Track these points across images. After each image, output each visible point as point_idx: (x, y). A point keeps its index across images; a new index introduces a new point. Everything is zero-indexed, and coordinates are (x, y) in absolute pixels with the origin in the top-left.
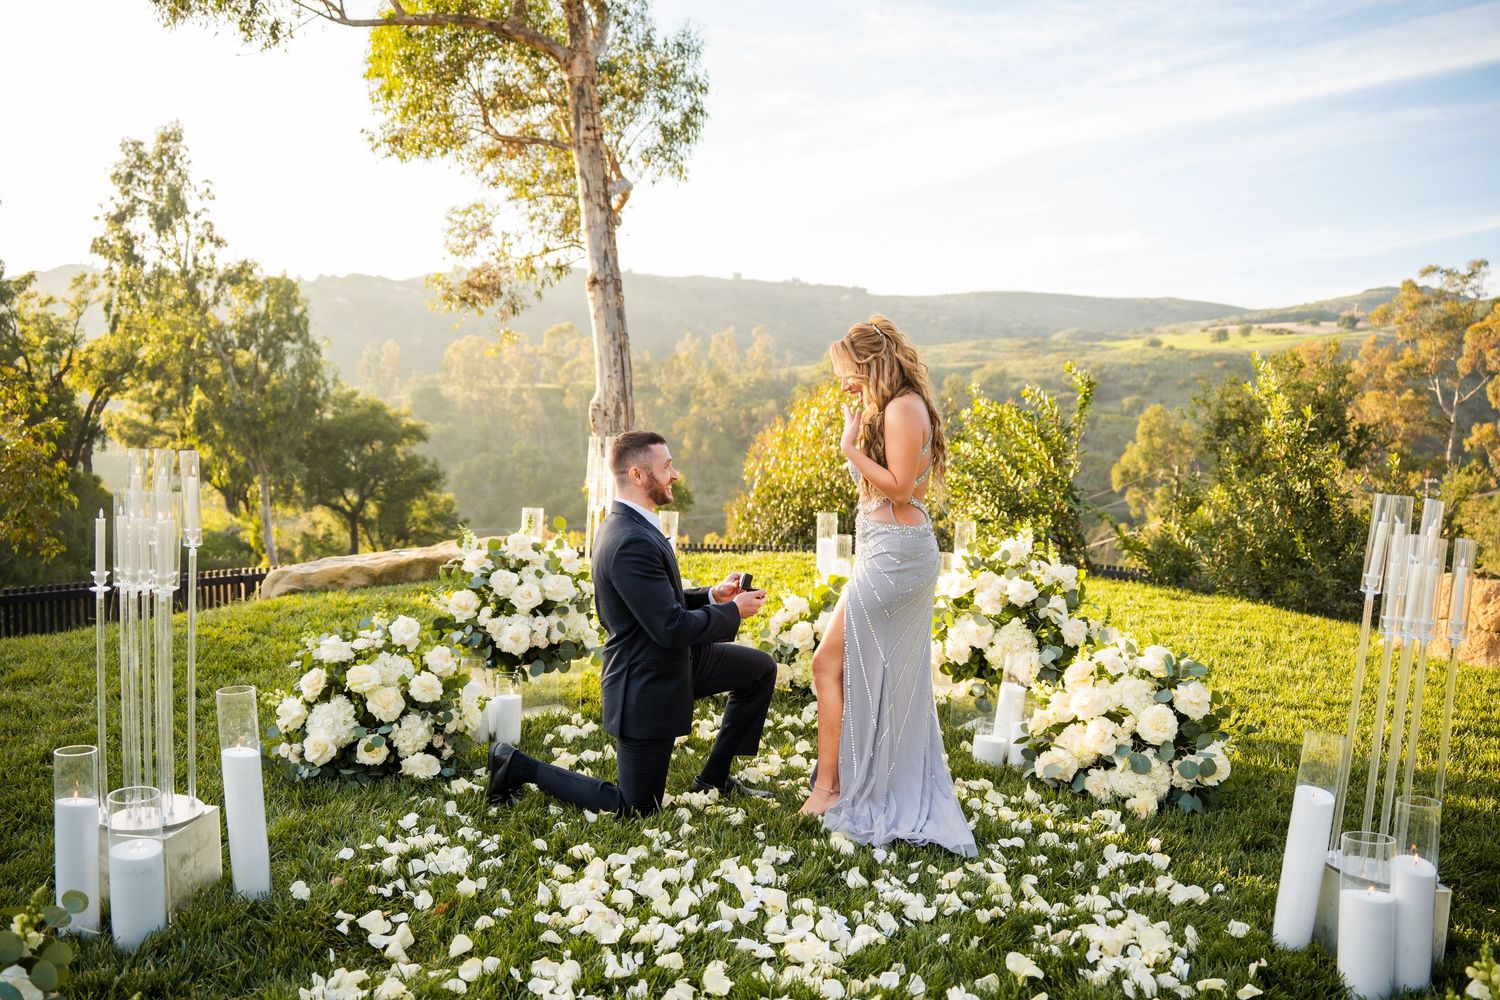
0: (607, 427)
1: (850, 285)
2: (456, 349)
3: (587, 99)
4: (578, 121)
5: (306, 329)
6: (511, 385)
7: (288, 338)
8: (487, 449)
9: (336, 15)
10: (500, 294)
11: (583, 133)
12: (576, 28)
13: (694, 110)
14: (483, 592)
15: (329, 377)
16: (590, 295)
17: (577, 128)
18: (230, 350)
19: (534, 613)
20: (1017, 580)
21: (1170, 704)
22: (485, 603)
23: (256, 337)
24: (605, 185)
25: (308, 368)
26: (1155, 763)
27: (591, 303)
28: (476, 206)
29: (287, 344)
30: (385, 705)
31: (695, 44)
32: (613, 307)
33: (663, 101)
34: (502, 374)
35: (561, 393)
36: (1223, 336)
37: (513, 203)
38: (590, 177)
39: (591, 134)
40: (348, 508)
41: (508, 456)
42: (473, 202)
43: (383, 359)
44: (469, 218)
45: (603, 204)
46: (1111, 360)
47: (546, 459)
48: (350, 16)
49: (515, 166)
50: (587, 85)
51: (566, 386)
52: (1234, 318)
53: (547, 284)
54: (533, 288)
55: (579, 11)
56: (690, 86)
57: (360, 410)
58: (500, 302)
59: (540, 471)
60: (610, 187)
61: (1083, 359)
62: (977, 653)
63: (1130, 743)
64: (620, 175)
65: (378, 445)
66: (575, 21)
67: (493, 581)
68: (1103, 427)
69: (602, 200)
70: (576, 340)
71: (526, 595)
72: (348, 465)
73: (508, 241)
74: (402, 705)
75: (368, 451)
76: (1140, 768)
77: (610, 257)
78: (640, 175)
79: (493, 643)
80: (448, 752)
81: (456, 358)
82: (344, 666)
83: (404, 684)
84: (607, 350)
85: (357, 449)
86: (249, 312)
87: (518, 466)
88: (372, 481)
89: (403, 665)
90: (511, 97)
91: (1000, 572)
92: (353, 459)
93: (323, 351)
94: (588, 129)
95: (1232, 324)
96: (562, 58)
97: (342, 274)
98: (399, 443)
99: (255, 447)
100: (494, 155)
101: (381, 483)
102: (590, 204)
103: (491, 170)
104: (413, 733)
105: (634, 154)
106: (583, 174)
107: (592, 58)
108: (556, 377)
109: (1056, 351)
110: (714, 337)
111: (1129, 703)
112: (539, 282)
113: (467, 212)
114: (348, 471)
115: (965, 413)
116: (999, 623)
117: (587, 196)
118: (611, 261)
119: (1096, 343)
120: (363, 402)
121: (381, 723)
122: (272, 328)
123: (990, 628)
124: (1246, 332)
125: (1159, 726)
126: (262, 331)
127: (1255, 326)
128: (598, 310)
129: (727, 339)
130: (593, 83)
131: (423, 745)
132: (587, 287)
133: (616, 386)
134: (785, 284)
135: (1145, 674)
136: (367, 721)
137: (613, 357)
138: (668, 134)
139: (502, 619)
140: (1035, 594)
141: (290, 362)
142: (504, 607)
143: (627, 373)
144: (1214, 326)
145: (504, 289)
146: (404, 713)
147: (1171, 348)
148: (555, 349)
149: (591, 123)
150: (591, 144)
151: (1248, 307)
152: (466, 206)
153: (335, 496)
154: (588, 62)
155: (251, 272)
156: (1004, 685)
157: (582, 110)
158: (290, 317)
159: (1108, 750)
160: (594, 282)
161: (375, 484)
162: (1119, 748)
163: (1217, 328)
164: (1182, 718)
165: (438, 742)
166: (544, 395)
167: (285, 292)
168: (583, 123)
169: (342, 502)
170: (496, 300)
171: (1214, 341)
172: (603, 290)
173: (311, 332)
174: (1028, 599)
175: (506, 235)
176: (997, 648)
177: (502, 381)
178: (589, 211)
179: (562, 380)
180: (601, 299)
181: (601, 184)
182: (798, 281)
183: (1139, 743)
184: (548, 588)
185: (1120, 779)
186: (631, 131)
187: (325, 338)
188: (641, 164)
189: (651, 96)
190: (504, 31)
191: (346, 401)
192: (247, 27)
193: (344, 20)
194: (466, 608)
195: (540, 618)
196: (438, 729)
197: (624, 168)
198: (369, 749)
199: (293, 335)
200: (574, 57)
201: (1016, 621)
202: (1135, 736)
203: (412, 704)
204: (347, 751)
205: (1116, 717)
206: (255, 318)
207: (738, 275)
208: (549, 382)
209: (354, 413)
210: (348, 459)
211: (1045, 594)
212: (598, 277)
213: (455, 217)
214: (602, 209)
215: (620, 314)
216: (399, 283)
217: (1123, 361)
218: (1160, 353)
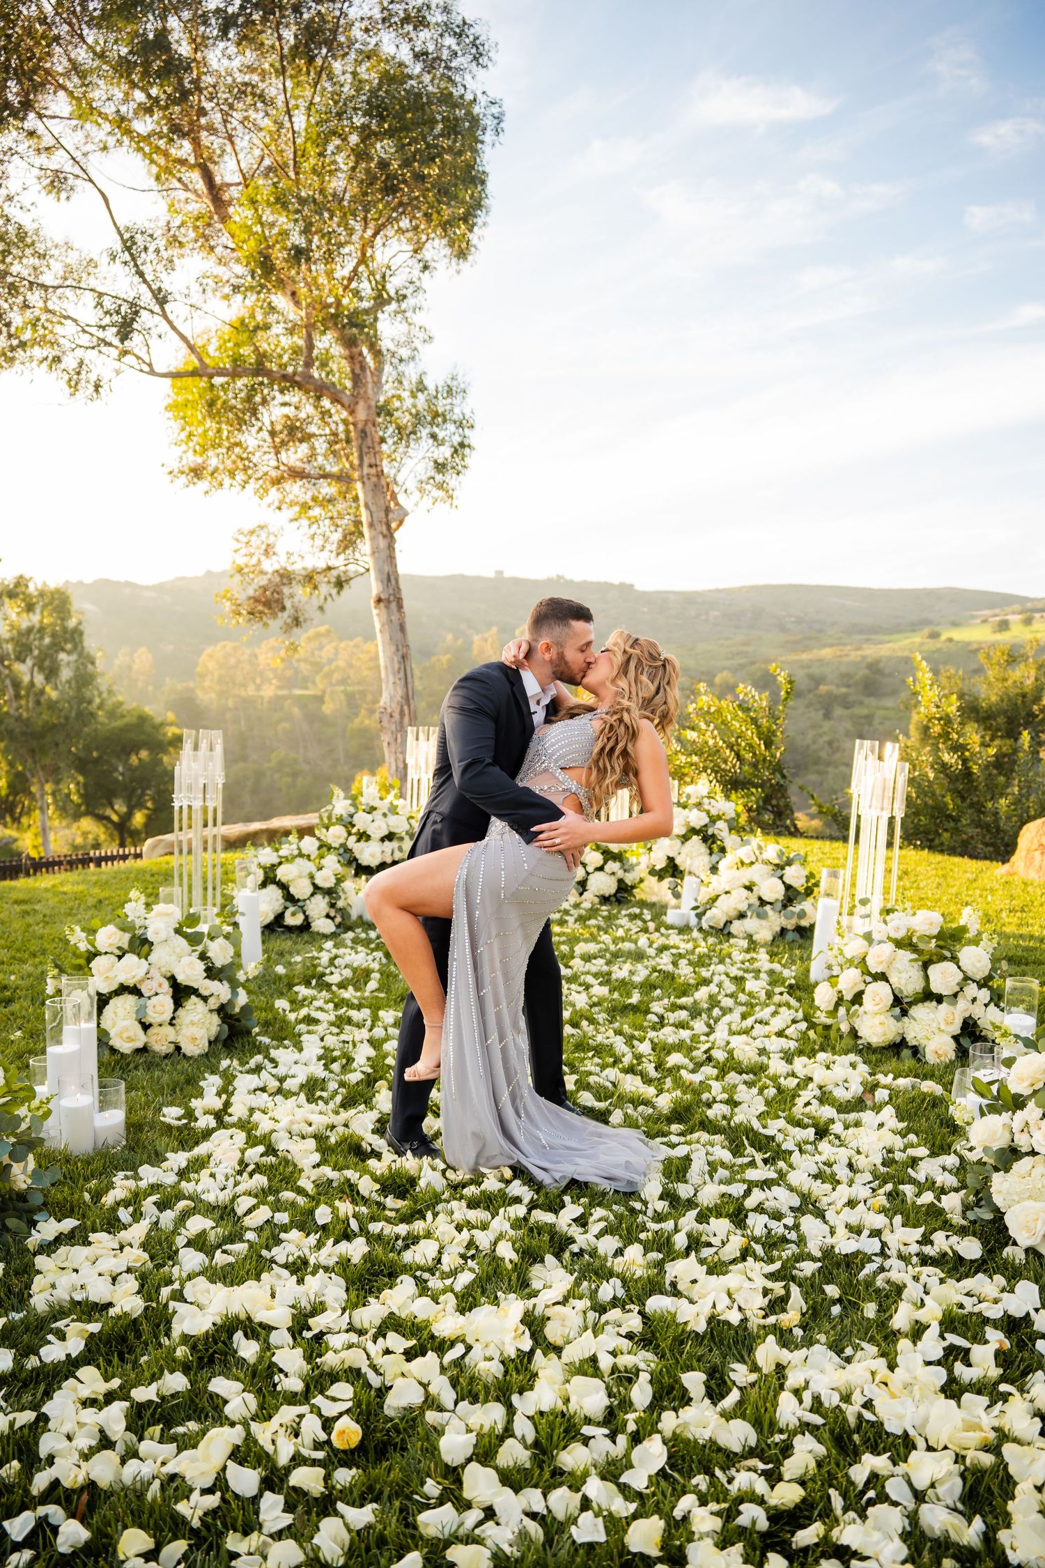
0: (393, 727)
1: (616, 582)
2: (210, 656)
3: (369, 440)
4: (361, 458)
5: (81, 642)
6: (268, 692)
7: (63, 650)
8: (244, 758)
9: (146, 368)
10: (283, 608)
11: (366, 470)
12: (357, 379)
13: (462, 445)
14: (349, 825)
15: (103, 688)
16: (375, 612)
17: (361, 465)
18: (6, 663)
19: (382, 840)
20: (695, 811)
21: (781, 878)
22: (350, 834)
23: (31, 650)
24: (387, 515)
25: (84, 679)
26: (771, 913)
27: (376, 619)
28: (262, 527)
29: (62, 656)
30: (301, 889)
31: (462, 386)
32: (396, 623)
33: (434, 436)
34: (258, 681)
35: (320, 699)
36: (1004, 626)
37: (295, 524)
38: (373, 508)
39: (373, 471)
40: (115, 818)
41: (266, 765)
42: (257, 524)
43: (135, 667)
44: (254, 538)
45: (385, 531)
46: (888, 654)
47: (306, 768)
48: (157, 369)
49: (296, 489)
50: (369, 428)
51: (324, 692)
52: (1017, 607)
53: (329, 599)
54: (316, 602)
55: (360, 362)
56: (460, 425)
57: (126, 720)
58: (285, 617)
59: (300, 781)
60: (391, 516)
61: (859, 653)
62: (671, 860)
63: (758, 903)
64: (397, 504)
65: (144, 754)
66: (358, 371)
67: (356, 820)
68: (881, 723)
69: (384, 529)
70: (334, 644)
71: (377, 828)
72: (116, 775)
73: (292, 560)
74: (311, 889)
75: (134, 760)
76: (761, 916)
77: (392, 578)
78: (416, 505)
79: (356, 859)
80: (338, 920)
81: (211, 665)
82: (273, 867)
83: (312, 877)
84: (392, 661)
85: (123, 757)
86: (25, 625)
87: (277, 776)
88: (139, 791)
89: (310, 867)
90: (294, 432)
91: (685, 807)
92: (121, 769)
93: (98, 662)
94: (371, 466)
95: (1013, 613)
96: (347, 404)
97: (88, 580)
98: (166, 752)
99: (33, 757)
100: (277, 482)
101: (149, 792)
102: (374, 533)
103: (274, 494)
104: (318, 907)
105: (411, 485)
106: (367, 506)
107: (373, 404)
108: (314, 683)
109: (831, 646)
110: (476, 638)
111: (756, 879)
112: (322, 597)
113: (252, 532)
114: (117, 781)
115: (691, 708)
116: (685, 838)
117: (371, 525)
118: (393, 582)
119: (873, 637)
120: (128, 712)
121: (299, 900)
122: (47, 640)
123: (678, 842)
124: (1028, 622)
125: (772, 890)
126: (37, 643)
127: (1037, 615)
128: (383, 625)
129: (490, 641)
130: (374, 425)
131: (324, 913)
132: (372, 604)
133: (400, 691)
134: (550, 580)
135: (768, 863)
136: (290, 898)
137: (397, 666)
138: (440, 467)
139: (362, 844)
140: (707, 820)
141: (66, 674)
142: (363, 836)
143: (409, 680)
144: (995, 616)
145: (288, 604)
146: (312, 895)
147: (950, 640)
148: (313, 654)
149: (373, 461)
150: (374, 479)
151: (1031, 595)
152: (251, 527)
153: (103, 805)
154: (369, 407)
155: (27, 586)
156: (687, 878)
157: (365, 450)
158: (65, 629)
159: (743, 907)
160: (379, 600)
161: (143, 794)
162: (750, 906)
163: (998, 619)
164: (788, 888)
165: (332, 914)
166: (301, 702)
167: (59, 602)
168: (366, 461)
169: (109, 812)
170: (280, 614)
171: (994, 632)
172: (387, 607)
173: (86, 644)
174: (703, 823)
175: (289, 554)
176: (683, 855)
177: (258, 688)
178: (373, 539)
179: (321, 686)
180: (385, 616)
181: (383, 514)
182: (562, 577)
183: (763, 902)
184: (391, 824)
185: (750, 924)
186: (409, 463)
187: (100, 650)
188: (417, 495)
189: (424, 432)
190: (296, 382)
191: (112, 714)
192: (74, 385)
193: (152, 372)
194: (339, 837)
195: (387, 843)
196: (332, 905)
197: (401, 498)
198: (293, 914)
199: (69, 646)
200: (357, 403)
201: (695, 837)
202: (760, 899)
203: (317, 888)
204: (279, 917)
205: (749, 888)
206: (30, 630)
207: (500, 573)
208: (307, 688)
209: (119, 723)
210: (116, 770)
211: (713, 820)
212: (383, 597)
213: (241, 538)
214: (384, 536)
215: (402, 628)
216: (147, 588)
217: (900, 654)
218: (939, 645)
